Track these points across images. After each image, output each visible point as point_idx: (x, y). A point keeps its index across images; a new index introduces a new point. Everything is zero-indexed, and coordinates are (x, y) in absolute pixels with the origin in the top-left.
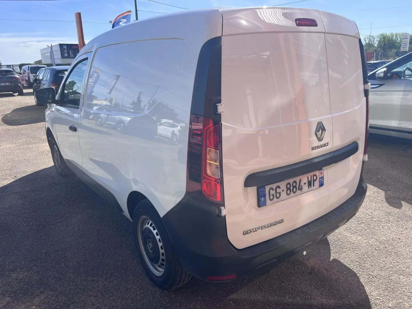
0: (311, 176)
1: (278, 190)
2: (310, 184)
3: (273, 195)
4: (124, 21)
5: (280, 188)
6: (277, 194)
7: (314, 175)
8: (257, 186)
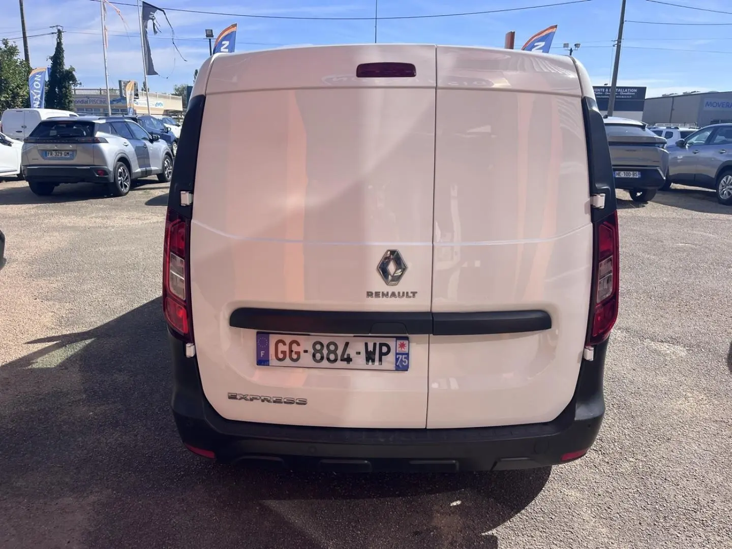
0: (375, 344)
1: (295, 348)
2: (370, 357)
3: (284, 352)
4: (541, 46)
5: (298, 344)
6: (293, 353)
7: (381, 345)
8: (258, 330)
